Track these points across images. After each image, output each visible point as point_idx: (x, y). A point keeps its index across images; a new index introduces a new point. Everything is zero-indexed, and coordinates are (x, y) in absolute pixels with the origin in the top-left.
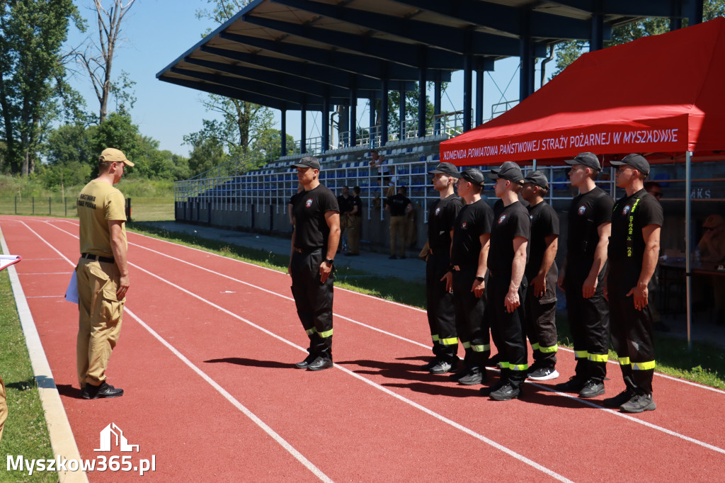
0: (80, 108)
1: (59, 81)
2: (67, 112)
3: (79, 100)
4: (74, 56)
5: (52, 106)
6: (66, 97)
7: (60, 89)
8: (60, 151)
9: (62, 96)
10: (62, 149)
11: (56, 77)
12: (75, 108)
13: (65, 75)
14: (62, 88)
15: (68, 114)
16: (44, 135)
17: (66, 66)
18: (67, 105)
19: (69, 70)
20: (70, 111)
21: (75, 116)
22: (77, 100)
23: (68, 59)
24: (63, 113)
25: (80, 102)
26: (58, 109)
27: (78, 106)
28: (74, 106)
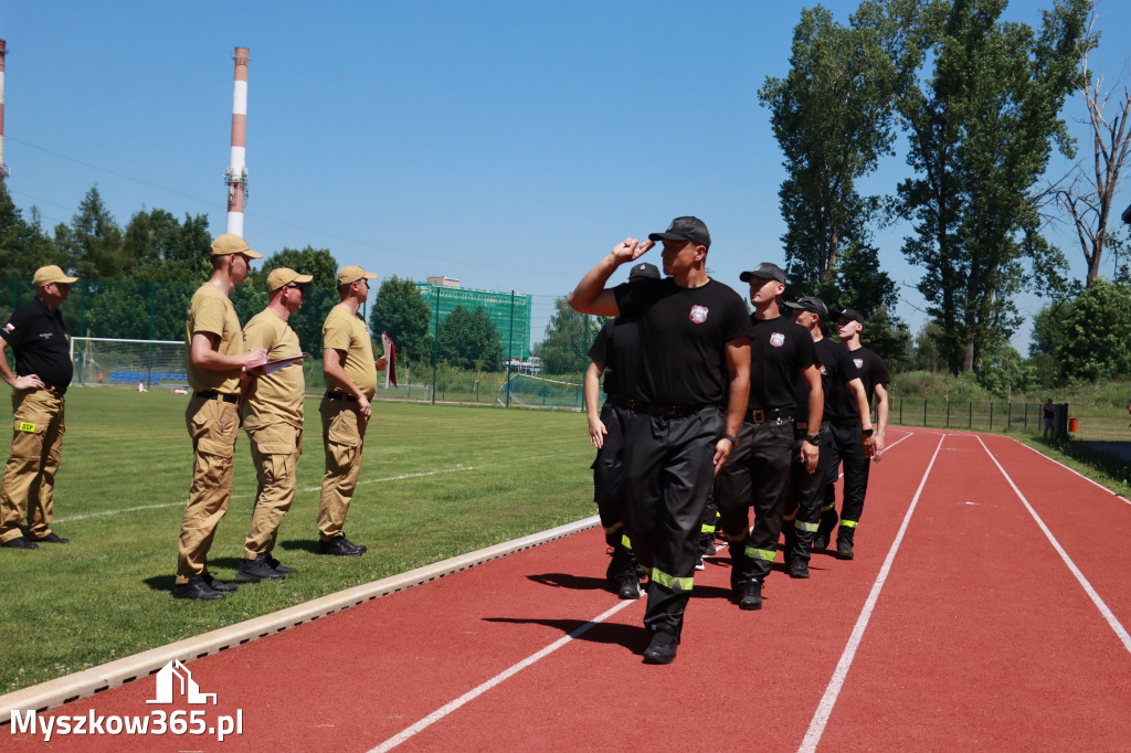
0: (1060, 272)
1: (1029, 234)
2: (1038, 278)
3: (1060, 261)
4: (1055, 195)
5: (1016, 271)
6: (1039, 257)
7: (1031, 245)
8: (1050, 342)
9: (1033, 255)
10: (1053, 339)
11: (1024, 228)
12: (1051, 272)
13: (1039, 224)
14: (1033, 244)
15: (1042, 282)
16: (1000, 315)
17: (1039, 210)
18: (1039, 268)
19: (1044, 216)
20: (1044, 278)
21: (1051, 286)
22: (1054, 260)
23: (1043, 200)
24: (1033, 281)
25: (1059, 264)
26: (1025, 273)
27: (1056, 269)
28: (1051, 269)
